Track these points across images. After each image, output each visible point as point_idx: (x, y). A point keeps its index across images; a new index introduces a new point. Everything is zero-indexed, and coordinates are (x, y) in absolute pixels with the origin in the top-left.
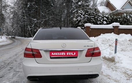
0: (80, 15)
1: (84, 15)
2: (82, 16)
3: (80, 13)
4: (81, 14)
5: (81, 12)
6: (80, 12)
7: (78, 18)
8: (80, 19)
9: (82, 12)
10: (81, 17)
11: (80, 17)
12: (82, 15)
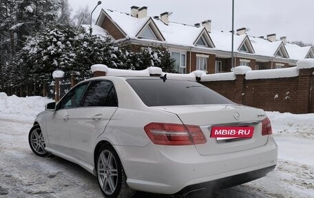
0: (55, 40)
1: (64, 42)
2: (59, 43)
3: (53, 35)
4: (58, 38)
5: (57, 33)
6: (55, 33)
7: (48, 48)
8: (55, 49)
9: (60, 33)
10: (56, 45)
11: (53, 46)
12: (58, 40)
